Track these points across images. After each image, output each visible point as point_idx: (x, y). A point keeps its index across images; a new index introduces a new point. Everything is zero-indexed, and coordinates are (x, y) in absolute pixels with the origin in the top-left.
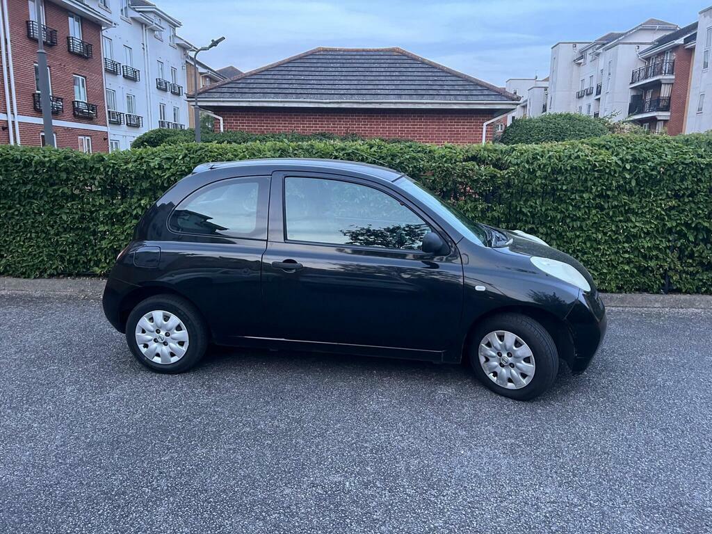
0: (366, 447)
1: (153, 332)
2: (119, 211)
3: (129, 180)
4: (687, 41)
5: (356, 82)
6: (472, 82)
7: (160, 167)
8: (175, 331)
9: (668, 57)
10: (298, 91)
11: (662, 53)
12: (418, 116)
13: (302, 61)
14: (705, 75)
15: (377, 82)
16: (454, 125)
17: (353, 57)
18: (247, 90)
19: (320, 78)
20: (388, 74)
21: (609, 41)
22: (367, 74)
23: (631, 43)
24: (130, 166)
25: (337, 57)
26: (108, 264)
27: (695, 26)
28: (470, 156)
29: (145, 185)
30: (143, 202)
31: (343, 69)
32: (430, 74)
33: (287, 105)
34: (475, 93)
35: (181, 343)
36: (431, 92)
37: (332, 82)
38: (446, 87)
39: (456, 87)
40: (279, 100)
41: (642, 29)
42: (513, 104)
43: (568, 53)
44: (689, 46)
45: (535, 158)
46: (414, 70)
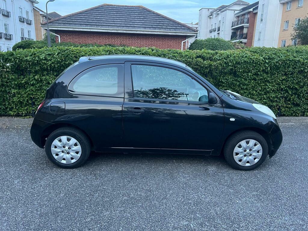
0: (191, 203)
1: (61, 147)
2: (23, 82)
3: (28, 65)
4: (254, 10)
5: (124, 21)
6: (176, 23)
7: (46, 59)
8: (74, 146)
9: (246, 16)
10: (97, 24)
11: (244, 15)
12: (153, 38)
13: (97, 9)
14: (261, 24)
15: (134, 21)
16: (169, 42)
17: (121, 9)
18: (72, 23)
19: (107, 18)
20: (138, 17)
21: (222, 9)
22: (129, 17)
23: (231, 10)
24: (28, 58)
25: (114, 9)
26: (17, 109)
27: (257, 3)
28: (198, 55)
29: (37, 68)
30: (36, 77)
31: (117, 15)
32: (157, 18)
33: (92, 30)
34: (178, 28)
35: (77, 153)
36: (159, 27)
37: (113, 20)
38: (165, 25)
39: (170, 25)
40: (88, 28)
41: (235, 4)
42: (195, 33)
43: (206, 13)
44: (255, 12)
45: (228, 57)
46: (150, 16)
